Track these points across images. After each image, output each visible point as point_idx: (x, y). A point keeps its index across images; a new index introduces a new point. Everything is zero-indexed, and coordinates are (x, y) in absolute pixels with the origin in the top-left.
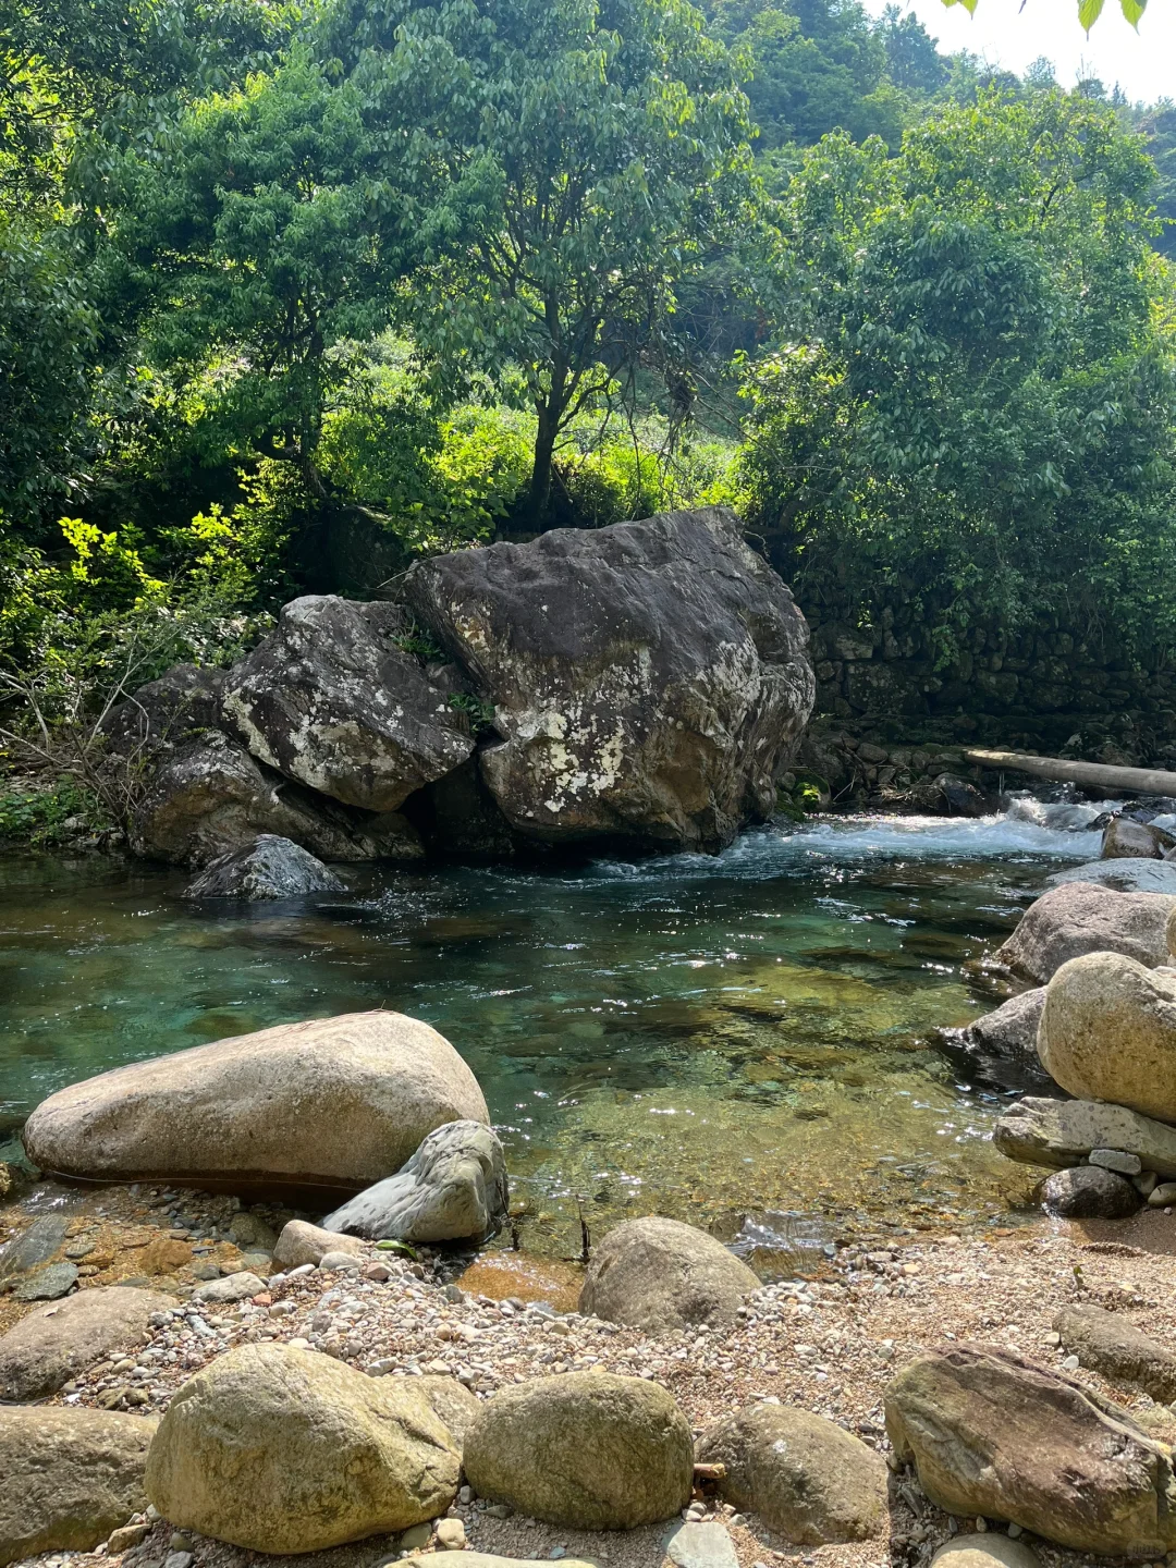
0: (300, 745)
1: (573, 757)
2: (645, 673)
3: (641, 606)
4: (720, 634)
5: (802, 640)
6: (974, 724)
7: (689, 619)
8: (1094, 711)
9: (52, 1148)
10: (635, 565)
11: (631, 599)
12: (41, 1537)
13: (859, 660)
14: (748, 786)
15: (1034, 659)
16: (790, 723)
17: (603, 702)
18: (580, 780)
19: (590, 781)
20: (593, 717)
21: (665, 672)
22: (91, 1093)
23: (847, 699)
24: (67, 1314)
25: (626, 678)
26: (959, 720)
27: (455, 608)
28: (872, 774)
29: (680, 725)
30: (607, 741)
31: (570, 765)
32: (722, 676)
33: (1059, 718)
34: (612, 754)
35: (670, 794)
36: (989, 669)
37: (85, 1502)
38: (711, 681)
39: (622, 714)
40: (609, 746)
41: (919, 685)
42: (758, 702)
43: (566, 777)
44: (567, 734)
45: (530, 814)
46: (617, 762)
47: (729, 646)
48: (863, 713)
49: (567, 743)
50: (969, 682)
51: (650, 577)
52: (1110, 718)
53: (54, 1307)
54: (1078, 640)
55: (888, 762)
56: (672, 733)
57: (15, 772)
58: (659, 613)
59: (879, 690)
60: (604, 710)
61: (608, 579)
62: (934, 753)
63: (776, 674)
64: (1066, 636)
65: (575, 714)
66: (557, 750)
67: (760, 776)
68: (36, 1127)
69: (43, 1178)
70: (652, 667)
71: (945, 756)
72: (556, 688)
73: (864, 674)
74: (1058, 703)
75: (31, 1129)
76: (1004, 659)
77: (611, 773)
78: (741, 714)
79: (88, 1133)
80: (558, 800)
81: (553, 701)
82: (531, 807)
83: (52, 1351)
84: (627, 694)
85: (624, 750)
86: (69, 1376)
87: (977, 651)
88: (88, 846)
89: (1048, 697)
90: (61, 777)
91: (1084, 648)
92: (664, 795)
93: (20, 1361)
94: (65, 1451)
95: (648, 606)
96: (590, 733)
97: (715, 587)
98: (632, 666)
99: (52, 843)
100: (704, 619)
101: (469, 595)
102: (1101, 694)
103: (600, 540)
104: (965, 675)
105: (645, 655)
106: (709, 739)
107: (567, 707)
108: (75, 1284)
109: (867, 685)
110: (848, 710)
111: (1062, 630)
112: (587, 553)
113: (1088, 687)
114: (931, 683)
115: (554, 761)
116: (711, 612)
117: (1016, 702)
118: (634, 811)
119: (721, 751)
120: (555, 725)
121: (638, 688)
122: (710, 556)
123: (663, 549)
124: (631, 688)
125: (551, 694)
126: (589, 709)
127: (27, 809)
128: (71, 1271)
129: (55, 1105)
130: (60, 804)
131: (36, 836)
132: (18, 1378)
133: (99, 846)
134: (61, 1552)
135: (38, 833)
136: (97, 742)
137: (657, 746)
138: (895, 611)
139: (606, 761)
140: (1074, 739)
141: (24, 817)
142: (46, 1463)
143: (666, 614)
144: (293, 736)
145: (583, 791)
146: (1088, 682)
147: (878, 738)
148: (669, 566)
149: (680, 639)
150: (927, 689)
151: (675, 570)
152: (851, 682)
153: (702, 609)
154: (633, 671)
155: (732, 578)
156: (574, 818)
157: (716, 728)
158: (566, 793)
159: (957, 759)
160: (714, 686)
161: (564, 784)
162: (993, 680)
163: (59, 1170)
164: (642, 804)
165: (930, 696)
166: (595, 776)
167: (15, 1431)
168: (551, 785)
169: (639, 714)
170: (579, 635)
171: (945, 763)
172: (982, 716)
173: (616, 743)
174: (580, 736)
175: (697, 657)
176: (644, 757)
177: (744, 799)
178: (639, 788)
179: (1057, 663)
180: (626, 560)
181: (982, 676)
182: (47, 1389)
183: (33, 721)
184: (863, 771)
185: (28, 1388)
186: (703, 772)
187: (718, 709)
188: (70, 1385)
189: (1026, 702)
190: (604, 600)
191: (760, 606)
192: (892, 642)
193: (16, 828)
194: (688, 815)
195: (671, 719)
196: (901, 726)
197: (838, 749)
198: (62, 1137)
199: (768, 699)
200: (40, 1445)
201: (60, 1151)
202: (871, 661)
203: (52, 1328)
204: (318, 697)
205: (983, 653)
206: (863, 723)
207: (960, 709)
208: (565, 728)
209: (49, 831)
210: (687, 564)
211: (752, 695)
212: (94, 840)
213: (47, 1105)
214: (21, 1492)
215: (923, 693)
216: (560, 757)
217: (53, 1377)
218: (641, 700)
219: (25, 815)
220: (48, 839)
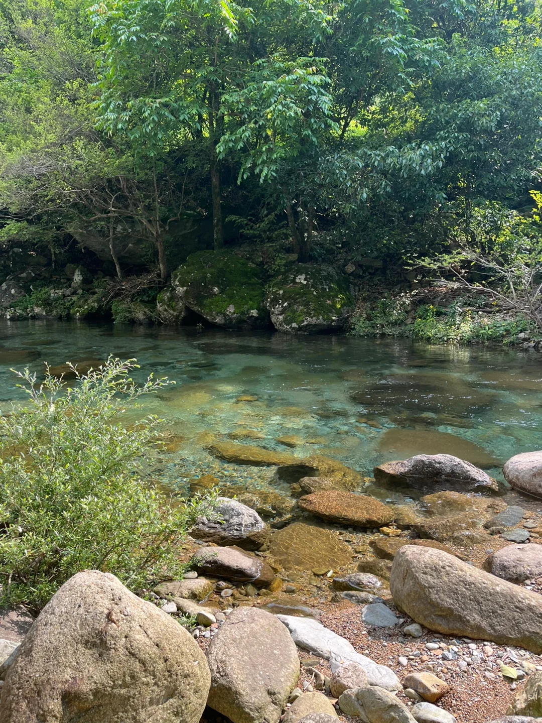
9: (517, 477)
12: (517, 639)
22: (536, 458)
24: (526, 551)
37: (538, 633)
53: (521, 546)
57: (498, 312)
68: (510, 467)
69: (513, 489)
75: (508, 468)
79: (534, 475)
83: (520, 565)
86: (528, 578)
88: (529, 347)
90: (518, 314)
93: (506, 564)
94: (530, 608)
99: (512, 344)
108: (528, 539)
127: (502, 328)
128: (526, 534)
129: (519, 459)
130: (517, 326)
131: (506, 341)
132: (505, 571)
133: (534, 347)
134: (525, 649)
135: (506, 339)
136: (538, 298)
141: (501, 332)
142: (522, 610)
163: (520, 488)
167: (509, 591)
182: (518, 580)
183: (509, 288)
185: (509, 576)
188: (528, 582)
193: (497, 337)
198: (522, 474)
200: (519, 601)
201: (521, 480)
203: (520, 554)
209: (512, 338)
212: (532, 344)
213: (515, 458)
214: (511, 618)
217: (520, 576)
219: (501, 331)
220: (511, 342)
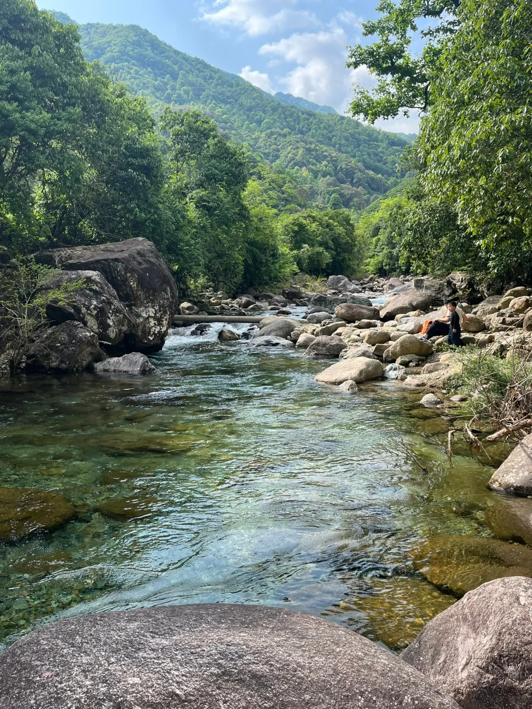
0: (111, 324)
1: (156, 322)
17: (163, 304)
18: (157, 329)
19: (161, 329)
20: (162, 309)
25: (166, 296)
27: (128, 275)
30: (165, 316)
31: (155, 324)
34: (166, 320)
39: (168, 307)
43: (154, 328)
44: (155, 314)
45: (145, 341)
46: (167, 322)
49: (155, 318)
60: (164, 306)
65: (157, 308)
66: (151, 320)
72: (151, 300)
77: (166, 326)
80: (152, 336)
81: (150, 304)
96: (161, 314)
98: (166, 292)
101: (132, 271)
107: (154, 306)
115: (151, 324)
120: (152, 312)
125: (149, 302)
126: (160, 306)
144: (109, 321)
145: (159, 332)
156: (156, 341)
158: (154, 333)
161: (153, 330)
168: (150, 331)
170: (157, 282)
173: (167, 317)
174: (158, 315)
204: (113, 307)
208: (154, 312)
216: (152, 322)
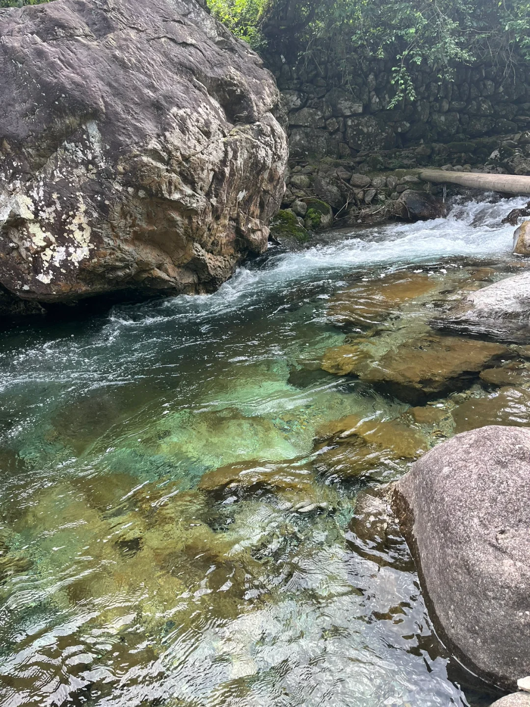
1: (48, 234)
2: (97, 147)
3: (78, 79)
4: (171, 99)
5: (268, 100)
6: (429, 151)
7: (135, 88)
8: (507, 132)
10: (71, 36)
11: (67, 72)
13: (354, 115)
14: (238, 230)
15: (469, 101)
16: (266, 175)
17: (62, 180)
18: (59, 255)
19: (69, 254)
20: (55, 196)
21: (116, 145)
23: (347, 143)
25: (80, 154)
26: (419, 149)
28: (360, 196)
29: (141, 194)
30: (74, 216)
31: (49, 244)
32: (177, 143)
33: (486, 140)
34: (81, 228)
35: (155, 253)
36: (440, 111)
38: (165, 149)
39: (81, 189)
40: (76, 221)
41: (394, 128)
42: (223, 162)
43: (48, 252)
44: (36, 213)
45: (26, 288)
46: (87, 234)
47: (181, 112)
48: (358, 152)
49: (39, 222)
50: (427, 122)
51: (88, 48)
52: (517, 136)
54: (497, 85)
55: (371, 185)
56: (136, 202)
58: (100, 85)
59: (369, 135)
60: (63, 186)
61: (40, 54)
62: (400, 175)
63: (241, 134)
64: (489, 82)
65: (39, 193)
66: (34, 228)
67: (248, 221)
70: (102, 141)
71: (407, 178)
72: (16, 171)
73: (358, 125)
74: (485, 130)
76: (450, 103)
77: (85, 245)
78: (207, 176)
80: (46, 273)
81: (18, 183)
82: (25, 282)
84: (83, 170)
85: (90, 224)
87: (432, 99)
89: (478, 127)
91: (501, 89)
92: (149, 255)
95: (85, 78)
96: (56, 211)
97: (165, 55)
98: (82, 141)
100: (151, 87)
102: (512, 120)
103: (32, 15)
104: (424, 118)
105: (93, 129)
106: (177, 202)
107: (30, 188)
109: (360, 132)
110: (348, 151)
111: (487, 78)
112: (20, 30)
113: (504, 117)
114: (402, 126)
115: (35, 239)
116: (159, 79)
117: (457, 132)
118: (120, 273)
119: (194, 212)
120: (24, 206)
121: (93, 162)
122: (160, 24)
123: (105, 19)
124: (86, 163)
125: (14, 177)
126: (50, 189)
137: (124, 214)
138: (376, 76)
139: (78, 235)
140: (495, 154)
143: (109, 85)
145: (65, 263)
146: (504, 113)
147: (366, 169)
148: (111, 36)
149: (127, 110)
150: (399, 130)
151: (117, 39)
152: (349, 131)
153: (149, 76)
154: (86, 147)
155: (185, 44)
156: (64, 286)
157: (181, 191)
158: (52, 267)
159: (415, 179)
160: (169, 153)
161: (48, 258)
162: (443, 118)
164: (127, 266)
165: (402, 135)
166: (71, 250)
168: (38, 261)
169: (97, 188)
171: (407, 182)
172: (434, 144)
173: (80, 218)
174: (48, 214)
175: (149, 127)
176: (113, 228)
177: (237, 242)
178: (119, 254)
179: (484, 102)
180: (61, 32)
181: (435, 117)
184: (354, 194)
186: (181, 231)
187: (181, 174)
189: (464, 131)
190: (37, 76)
191: (219, 71)
192: (376, 99)
194: (179, 266)
195: (130, 190)
196: (380, 158)
197: (336, 181)
199: (235, 157)
202: (362, 115)
205: (436, 100)
206: (358, 159)
207: (422, 141)
208: (33, 208)
210: (133, 34)
211: (216, 156)
215: (397, 133)
216: (39, 236)
218: (98, 174)
